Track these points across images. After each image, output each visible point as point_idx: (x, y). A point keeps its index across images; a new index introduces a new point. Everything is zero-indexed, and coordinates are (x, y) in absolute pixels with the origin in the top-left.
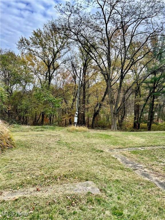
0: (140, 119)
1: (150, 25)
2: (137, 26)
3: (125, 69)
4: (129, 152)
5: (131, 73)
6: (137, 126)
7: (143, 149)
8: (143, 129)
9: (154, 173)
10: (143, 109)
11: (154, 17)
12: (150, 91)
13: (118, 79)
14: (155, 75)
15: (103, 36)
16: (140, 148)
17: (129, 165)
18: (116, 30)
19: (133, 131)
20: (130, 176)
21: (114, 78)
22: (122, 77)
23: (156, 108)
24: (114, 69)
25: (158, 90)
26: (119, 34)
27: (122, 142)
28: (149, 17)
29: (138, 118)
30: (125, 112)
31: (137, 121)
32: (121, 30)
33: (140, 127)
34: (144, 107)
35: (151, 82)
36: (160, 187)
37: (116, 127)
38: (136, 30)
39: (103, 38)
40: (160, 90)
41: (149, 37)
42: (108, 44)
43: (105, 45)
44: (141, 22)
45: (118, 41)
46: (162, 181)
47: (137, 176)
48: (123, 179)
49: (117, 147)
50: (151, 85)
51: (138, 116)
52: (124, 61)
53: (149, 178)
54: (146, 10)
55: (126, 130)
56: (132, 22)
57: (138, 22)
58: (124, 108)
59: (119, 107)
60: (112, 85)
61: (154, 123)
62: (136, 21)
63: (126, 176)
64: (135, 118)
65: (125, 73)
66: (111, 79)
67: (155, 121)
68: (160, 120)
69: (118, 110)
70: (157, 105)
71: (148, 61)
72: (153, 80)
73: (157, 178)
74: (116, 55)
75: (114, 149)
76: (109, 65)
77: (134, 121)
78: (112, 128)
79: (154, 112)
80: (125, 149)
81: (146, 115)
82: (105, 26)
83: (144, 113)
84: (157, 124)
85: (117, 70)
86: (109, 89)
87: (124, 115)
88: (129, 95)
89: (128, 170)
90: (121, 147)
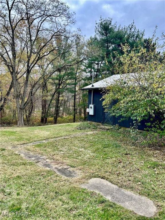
0: (47, 114)
1: (54, 24)
2: (42, 22)
3: (32, 64)
4: (34, 146)
5: (38, 68)
6: (45, 120)
7: (47, 142)
8: (50, 122)
9: (54, 162)
10: (50, 104)
11: (58, 17)
12: (56, 87)
13: (25, 72)
14: (60, 73)
15: (6, 23)
16: (44, 141)
17: (32, 159)
18: (20, 20)
19: (41, 125)
20: (32, 169)
21: (21, 71)
22: (28, 71)
23: (61, 103)
24: (20, 61)
25: (63, 87)
26: (24, 25)
27: (27, 137)
28: (53, 16)
29: (45, 113)
30: (32, 106)
31: (45, 116)
32: (26, 22)
33: (47, 121)
34: (51, 102)
35: (57, 79)
36: (58, 173)
37: (23, 123)
38: (41, 26)
39: (6, 26)
40: (65, 87)
41: (53, 35)
42: (12, 33)
43: (9, 34)
44: (46, 18)
45: (24, 32)
46: (60, 168)
47: (39, 168)
48: (24, 174)
49: (21, 143)
50: (57, 81)
51: (45, 111)
52: (31, 54)
53: (49, 167)
54: (51, 9)
55: (33, 125)
56: (38, 17)
57: (43, 17)
58: (32, 103)
59: (26, 102)
60: (18, 79)
61: (59, 116)
62: (41, 16)
63: (28, 170)
64: (43, 113)
65: (31, 67)
66: (17, 72)
67: (60, 114)
68: (64, 114)
69: (24, 105)
70: (62, 100)
71: (53, 58)
72: (58, 77)
73: (56, 166)
74: (22, 47)
75: (18, 146)
76: (14, 57)
77: (42, 115)
78: (18, 124)
79: (60, 106)
80: (29, 144)
81: (53, 110)
82: (8, 12)
83: (51, 108)
84: (62, 117)
85: (23, 63)
86: (14, 82)
87: (32, 109)
88: (36, 90)
89: (31, 164)
90: (25, 142)
